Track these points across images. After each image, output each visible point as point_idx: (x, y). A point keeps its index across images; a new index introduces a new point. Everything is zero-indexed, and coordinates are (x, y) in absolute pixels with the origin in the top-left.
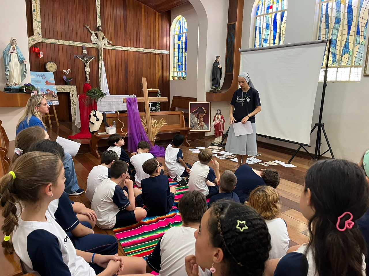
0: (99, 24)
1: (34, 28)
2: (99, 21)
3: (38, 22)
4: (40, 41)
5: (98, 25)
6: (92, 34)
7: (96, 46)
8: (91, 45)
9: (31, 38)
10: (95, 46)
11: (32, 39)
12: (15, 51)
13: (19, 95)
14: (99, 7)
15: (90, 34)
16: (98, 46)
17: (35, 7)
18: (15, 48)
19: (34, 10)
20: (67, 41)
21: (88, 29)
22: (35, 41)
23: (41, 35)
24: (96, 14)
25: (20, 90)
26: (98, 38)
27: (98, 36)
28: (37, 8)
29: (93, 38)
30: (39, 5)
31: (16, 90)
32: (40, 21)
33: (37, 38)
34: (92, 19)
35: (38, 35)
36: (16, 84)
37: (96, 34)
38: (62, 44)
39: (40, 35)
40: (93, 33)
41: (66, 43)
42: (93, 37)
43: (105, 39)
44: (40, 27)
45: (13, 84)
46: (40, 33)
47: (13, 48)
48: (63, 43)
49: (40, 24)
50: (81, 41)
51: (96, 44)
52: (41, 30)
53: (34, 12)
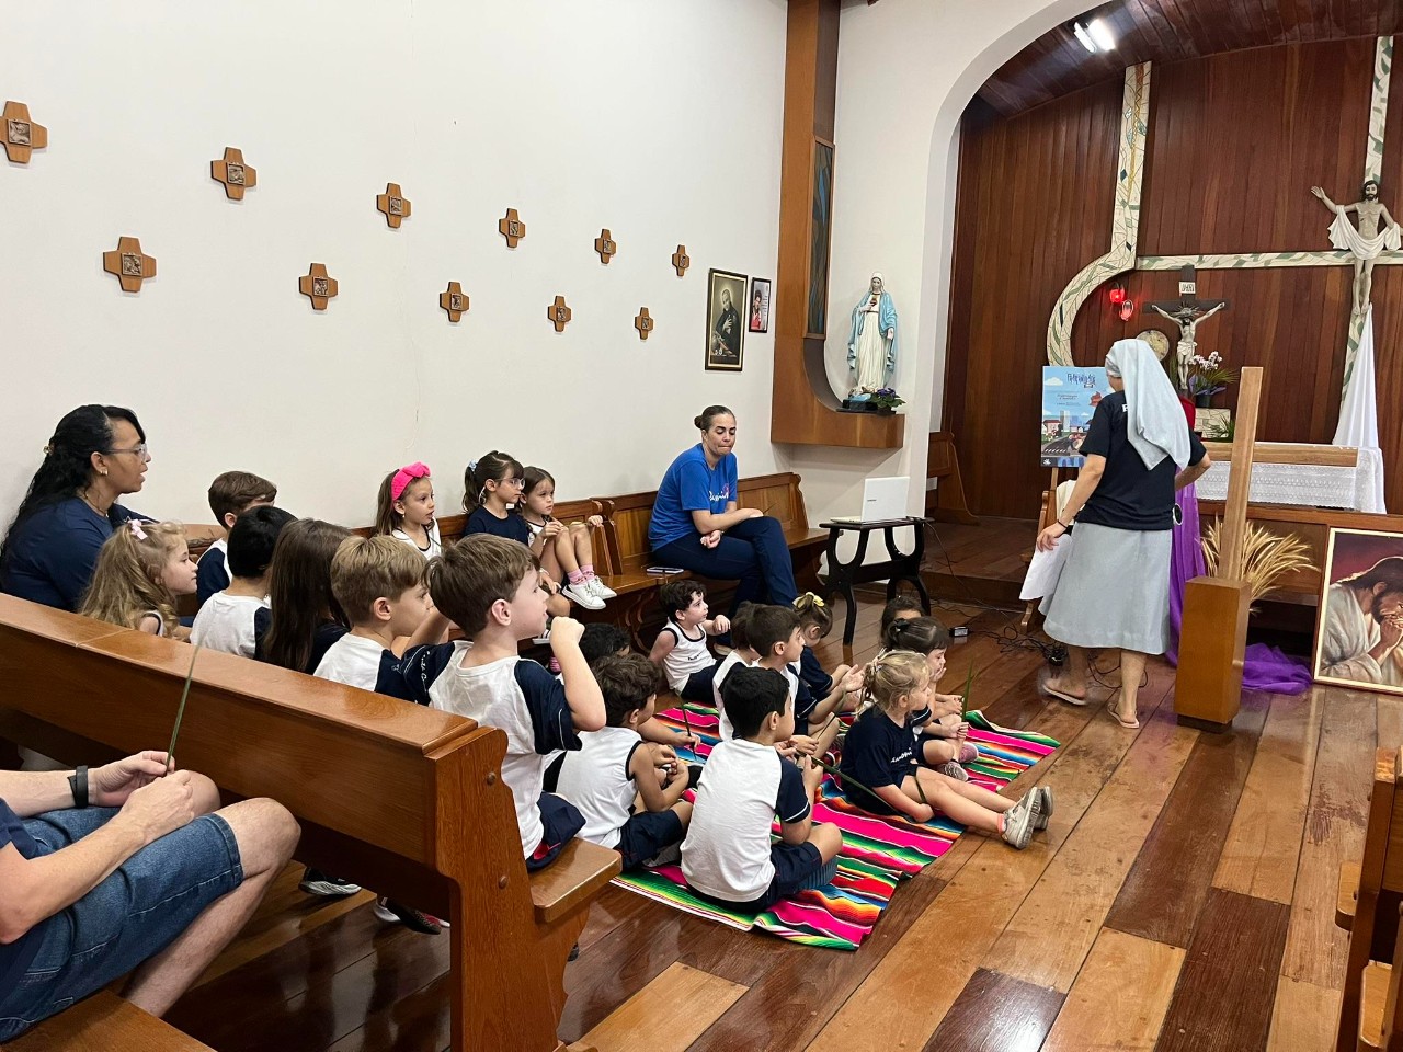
0: (1375, 176)
1: (1114, 229)
2: (1374, 163)
3: (1132, 208)
4: (1129, 266)
5: (1367, 180)
6: (1334, 216)
7: (1349, 260)
8: (1328, 259)
9: (1101, 260)
10: (1342, 261)
11: (1103, 265)
12: (876, 308)
13: (860, 419)
14: (1379, 111)
15: (1328, 216)
16: (1355, 258)
17: (1129, 163)
18: (878, 299)
19: (1124, 174)
20: (1233, 256)
21: (1321, 200)
22: (1112, 268)
23: (1134, 248)
24: (1364, 138)
25: (870, 407)
26: (1357, 229)
27: (1360, 218)
28: (1132, 166)
29: (1340, 231)
30: (1143, 153)
31: (861, 403)
32: (1138, 203)
33: (1121, 258)
34: (1343, 161)
35: (1124, 249)
36: (865, 392)
37: (1353, 217)
38: (1212, 267)
39: (1129, 247)
40: (1341, 210)
41: (1227, 261)
42: (1341, 226)
43: (1390, 229)
44: (1136, 224)
45: (859, 389)
46: (1133, 241)
47: (874, 299)
48: (1217, 263)
49: (1136, 214)
50: (1289, 249)
51: (1349, 250)
52: (1135, 233)
53: (1122, 179)
